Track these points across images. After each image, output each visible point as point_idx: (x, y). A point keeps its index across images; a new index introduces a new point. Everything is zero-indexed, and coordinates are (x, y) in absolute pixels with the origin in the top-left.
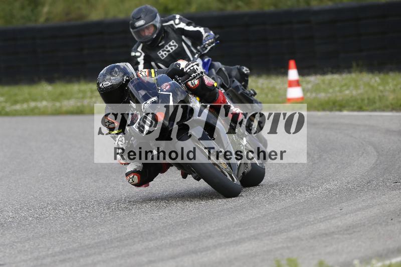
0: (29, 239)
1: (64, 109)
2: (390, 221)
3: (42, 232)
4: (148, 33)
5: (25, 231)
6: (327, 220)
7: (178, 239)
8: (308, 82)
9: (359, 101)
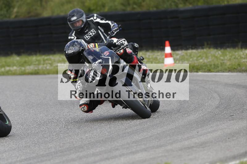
0: (6, 151)
1: (27, 71)
2: (228, 140)
3: (13, 147)
4: (78, 24)
5: (3, 146)
6: (189, 139)
7: (97, 151)
8: (177, 55)
9: (209, 66)
